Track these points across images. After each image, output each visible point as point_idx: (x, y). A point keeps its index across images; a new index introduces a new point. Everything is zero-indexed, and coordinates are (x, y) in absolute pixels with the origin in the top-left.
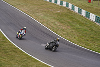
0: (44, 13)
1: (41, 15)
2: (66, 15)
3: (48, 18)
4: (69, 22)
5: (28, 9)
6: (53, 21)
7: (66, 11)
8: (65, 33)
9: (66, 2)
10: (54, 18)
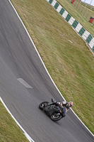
0: (49, 32)
1: (43, 33)
2: (79, 53)
3: (50, 44)
4: (77, 67)
5: (28, 14)
6: (56, 52)
7: (82, 47)
8: (63, 79)
9: (89, 34)
10: (59, 49)
